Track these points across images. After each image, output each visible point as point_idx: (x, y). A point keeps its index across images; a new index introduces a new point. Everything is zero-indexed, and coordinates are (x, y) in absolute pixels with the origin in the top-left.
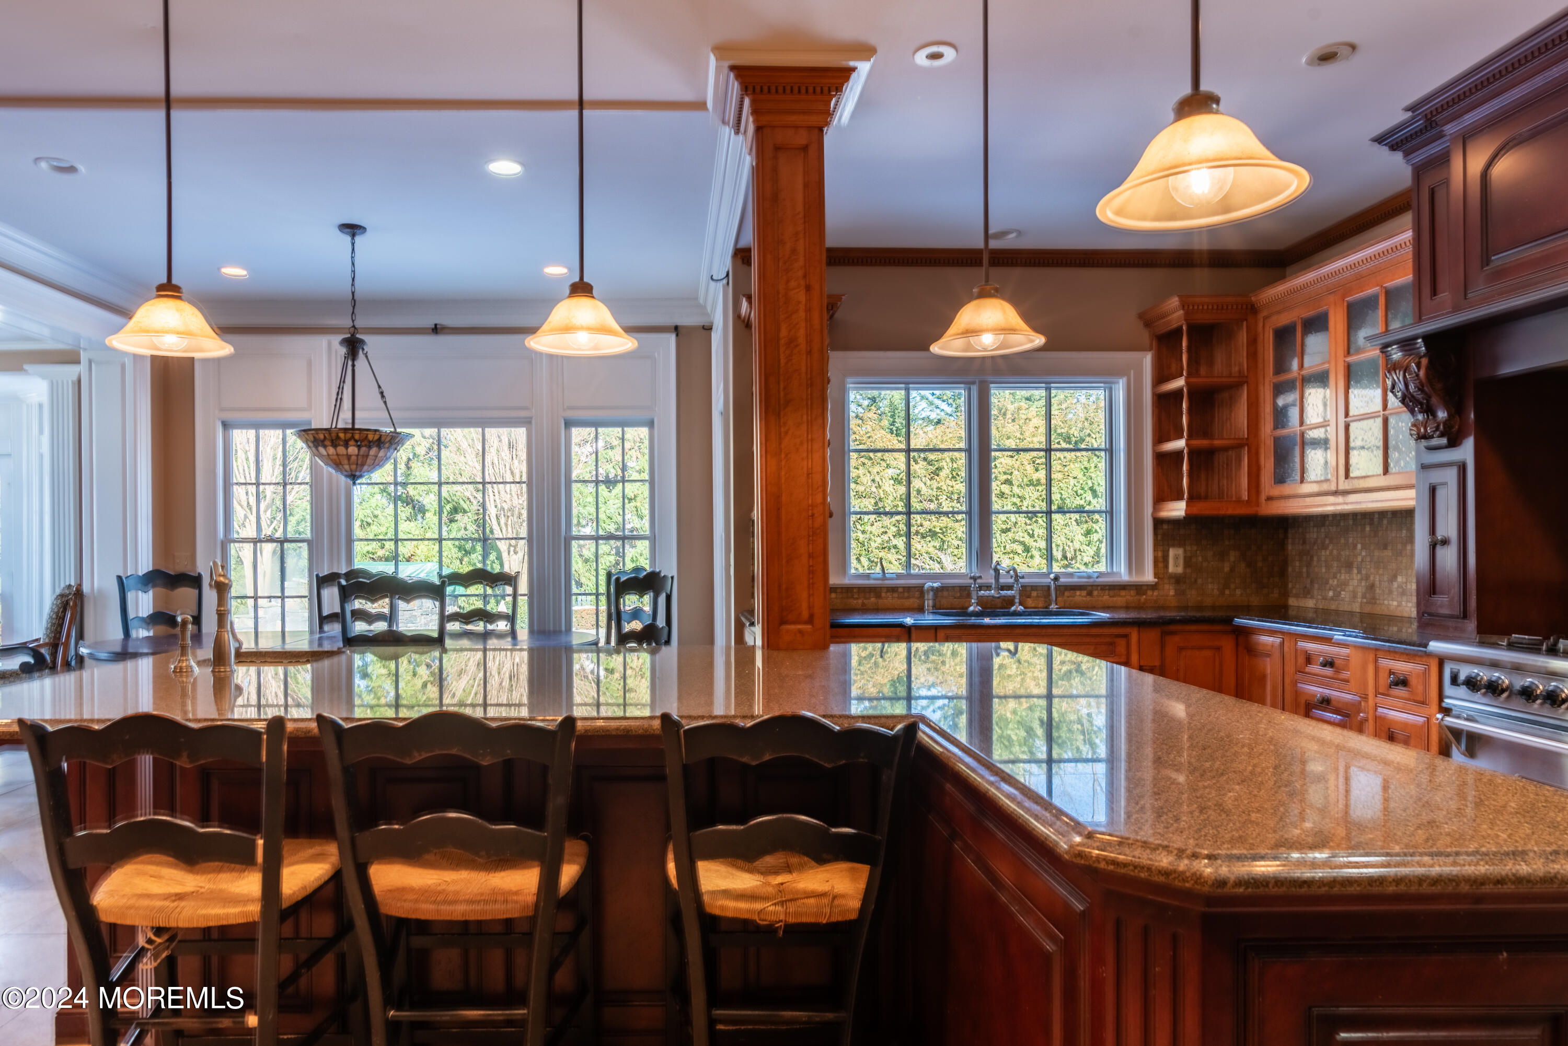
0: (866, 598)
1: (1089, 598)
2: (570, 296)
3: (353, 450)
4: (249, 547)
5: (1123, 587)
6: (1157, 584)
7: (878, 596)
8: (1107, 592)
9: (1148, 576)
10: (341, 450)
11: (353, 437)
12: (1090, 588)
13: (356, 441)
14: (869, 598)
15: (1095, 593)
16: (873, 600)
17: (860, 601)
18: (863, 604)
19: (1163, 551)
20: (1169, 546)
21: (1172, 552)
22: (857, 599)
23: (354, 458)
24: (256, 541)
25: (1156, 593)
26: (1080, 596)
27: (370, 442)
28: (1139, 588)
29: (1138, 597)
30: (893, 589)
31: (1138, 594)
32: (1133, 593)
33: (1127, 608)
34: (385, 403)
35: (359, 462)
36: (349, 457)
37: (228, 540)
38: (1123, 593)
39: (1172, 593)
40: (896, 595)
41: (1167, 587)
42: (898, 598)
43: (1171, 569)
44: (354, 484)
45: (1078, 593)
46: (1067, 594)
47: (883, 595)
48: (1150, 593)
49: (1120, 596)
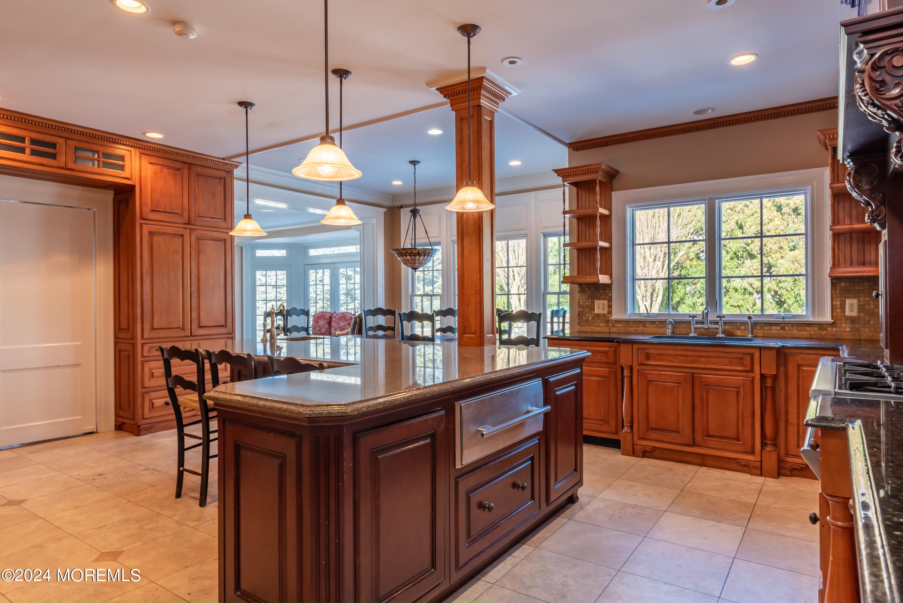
0: (637, 327)
1: (782, 331)
2: (337, 205)
3: (409, 257)
4: (420, 298)
5: (809, 324)
6: (833, 323)
7: (645, 326)
8: (796, 328)
9: (828, 318)
10: (405, 257)
11: (407, 252)
12: (782, 325)
13: (409, 254)
14: (640, 327)
15: (787, 328)
16: (641, 328)
17: (634, 329)
18: (635, 330)
19: (841, 301)
20: (846, 298)
21: (848, 302)
22: (632, 327)
23: (410, 261)
24: (422, 296)
25: (834, 329)
26: (775, 330)
27: (414, 254)
28: (821, 326)
29: (820, 332)
30: (653, 322)
31: (820, 329)
32: (816, 329)
33: (810, 339)
34: (427, 235)
35: (413, 262)
36: (408, 260)
37: (413, 295)
38: (808, 329)
39: (848, 329)
40: (654, 326)
41: (844, 325)
42: (656, 327)
43: (847, 313)
44: (415, 272)
45: (774, 328)
46: (766, 328)
47: (647, 325)
48: (830, 329)
49: (805, 330)
